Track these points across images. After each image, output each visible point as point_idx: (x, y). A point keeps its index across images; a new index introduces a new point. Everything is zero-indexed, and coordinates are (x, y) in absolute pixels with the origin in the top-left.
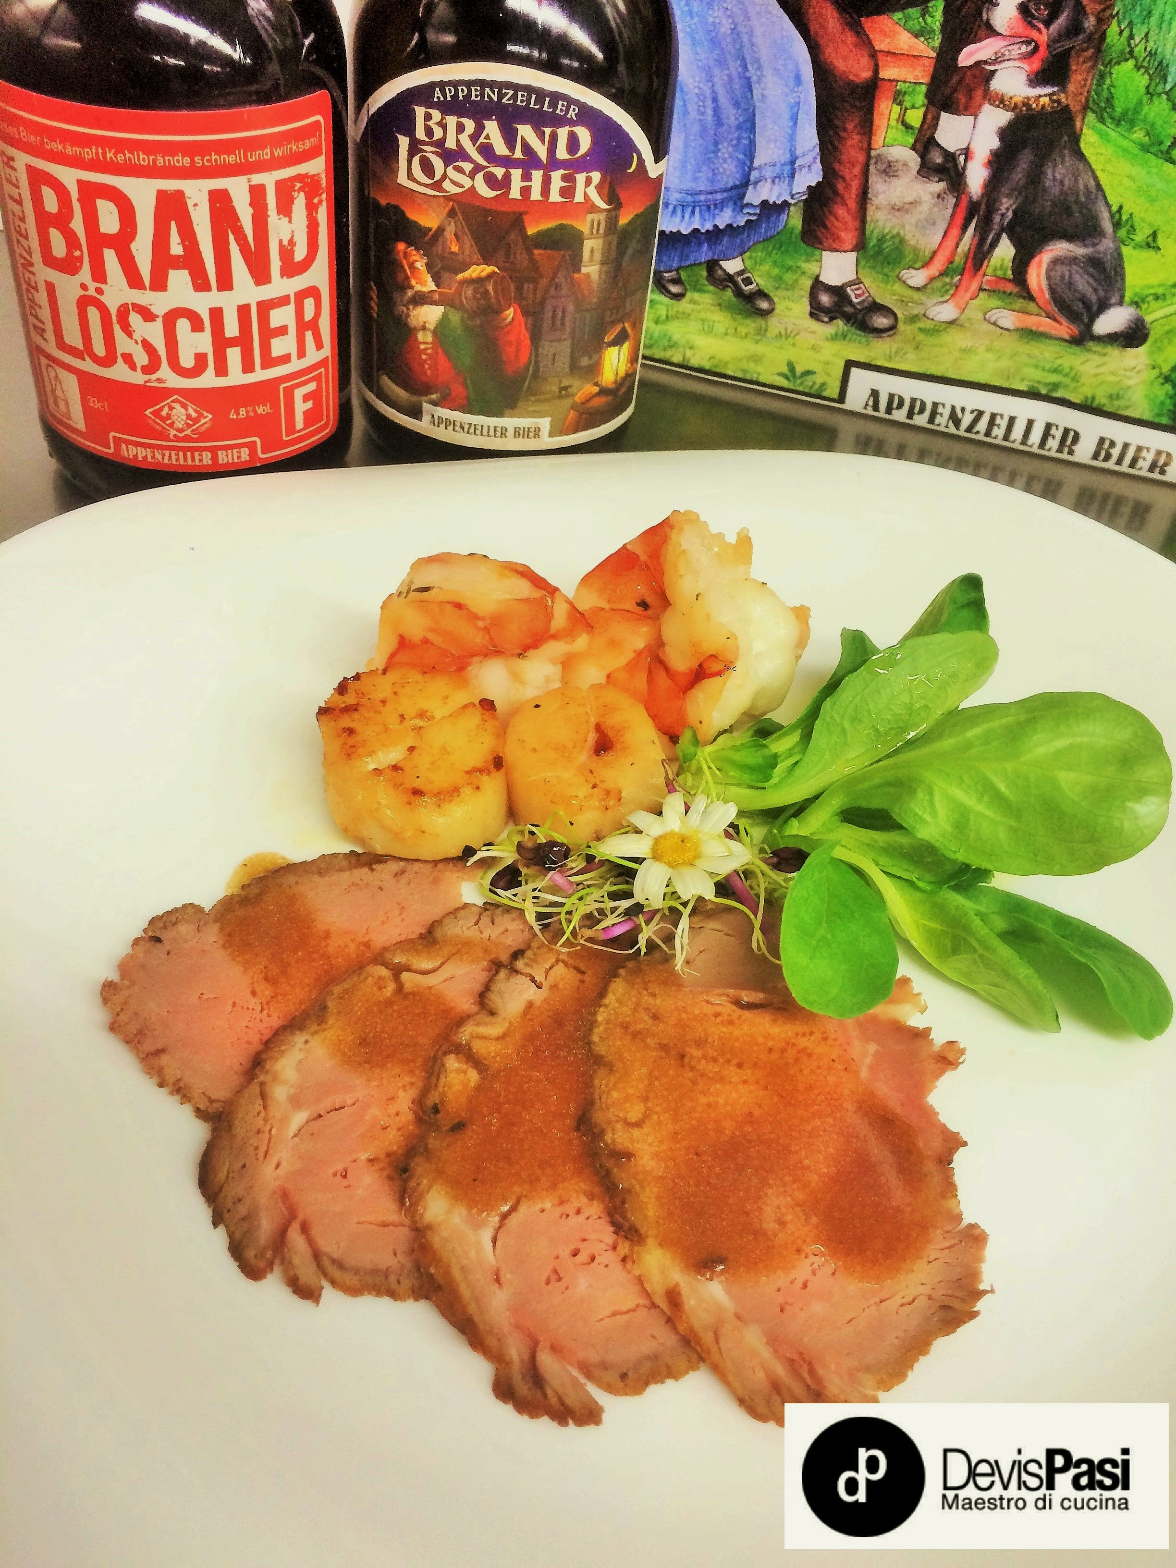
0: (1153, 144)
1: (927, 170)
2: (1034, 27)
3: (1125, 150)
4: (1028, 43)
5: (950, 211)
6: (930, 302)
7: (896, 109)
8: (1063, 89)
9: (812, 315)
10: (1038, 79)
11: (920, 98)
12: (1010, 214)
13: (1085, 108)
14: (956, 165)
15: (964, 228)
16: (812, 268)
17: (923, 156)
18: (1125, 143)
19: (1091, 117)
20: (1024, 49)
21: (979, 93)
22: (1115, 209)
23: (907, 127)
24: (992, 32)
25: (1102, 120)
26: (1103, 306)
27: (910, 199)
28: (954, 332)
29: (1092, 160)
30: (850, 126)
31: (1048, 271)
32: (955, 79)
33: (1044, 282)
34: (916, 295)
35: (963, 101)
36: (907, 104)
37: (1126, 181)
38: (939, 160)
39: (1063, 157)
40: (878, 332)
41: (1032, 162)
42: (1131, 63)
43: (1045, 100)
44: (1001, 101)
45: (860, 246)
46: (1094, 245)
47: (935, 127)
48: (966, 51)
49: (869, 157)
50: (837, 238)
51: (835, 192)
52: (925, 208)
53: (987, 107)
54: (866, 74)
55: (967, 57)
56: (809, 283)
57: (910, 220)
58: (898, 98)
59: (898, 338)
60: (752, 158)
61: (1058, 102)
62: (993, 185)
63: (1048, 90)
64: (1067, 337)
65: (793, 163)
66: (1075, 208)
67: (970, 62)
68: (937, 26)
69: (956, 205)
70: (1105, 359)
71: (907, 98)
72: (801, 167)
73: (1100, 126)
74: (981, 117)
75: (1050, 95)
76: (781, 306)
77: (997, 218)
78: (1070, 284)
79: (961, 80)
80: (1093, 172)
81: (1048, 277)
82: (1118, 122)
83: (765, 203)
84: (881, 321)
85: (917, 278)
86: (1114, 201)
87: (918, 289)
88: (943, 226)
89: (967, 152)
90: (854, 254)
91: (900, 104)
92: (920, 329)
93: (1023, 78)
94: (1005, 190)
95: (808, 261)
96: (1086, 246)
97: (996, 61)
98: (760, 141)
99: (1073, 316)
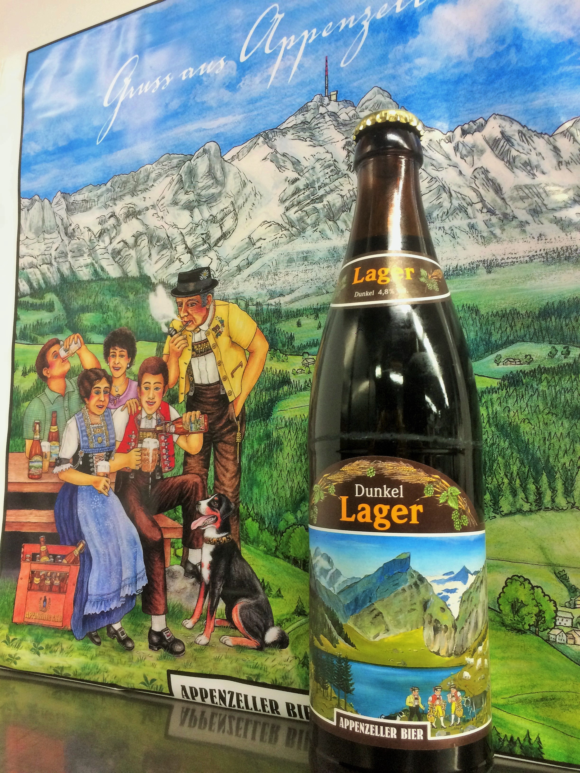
0: (268, 550)
1: (188, 574)
2: (215, 511)
3: (259, 554)
4: (214, 517)
5: (198, 590)
6: (196, 635)
7: (172, 550)
8: (230, 533)
9: (150, 647)
10: (220, 531)
11: (180, 545)
12: (222, 589)
13: (239, 539)
14: (198, 570)
15: (205, 597)
16: (148, 624)
17: (185, 568)
18: (258, 552)
19: (242, 543)
20: (213, 519)
21: (201, 539)
22: (261, 581)
23: (178, 557)
24: (201, 515)
25: (246, 543)
26: (267, 628)
27: (183, 587)
28: (208, 649)
29: (247, 560)
30: (156, 559)
31: (240, 614)
32: (191, 535)
33: (240, 619)
34: (190, 632)
35: (196, 543)
36: (176, 547)
37: (263, 568)
38: (191, 569)
39: (236, 561)
40: (178, 654)
41: (225, 565)
42: (250, 519)
43: (224, 538)
44: (209, 541)
45: (166, 612)
46: (257, 598)
47: (188, 555)
48: (193, 523)
49: (165, 571)
50: (157, 609)
51: (154, 588)
52: (188, 590)
53: (205, 544)
54: (159, 537)
55: (195, 525)
56: (148, 631)
57: (184, 596)
58: (172, 545)
59: (186, 656)
60: (121, 575)
61: (229, 538)
62: (212, 576)
63: (225, 534)
64: (256, 647)
65: (136, 577)
66: (245, 582)
67: (195, 528)
68: (181, 515)
69: (200, 587)
70: (275, 656)
71: (176, 545)
72: (139, 578)
73: (246, 546)
74: (204, 548)
75: (226, 536)
76: (137, 644)
77: (217, 591)
78: (251, 619)
79: (194, 534)
80: (249, 565)
81: (241, 616)
82: (252, 543)
83: (127, 595)
84: (178, 648)
85: (189, 623)
86: (260, 577)
87: (190, 629)
88: (196, 598)
89: (201, 564)
90: (164, 616)
91: (173, 547)
92: (195, 650)
93: (215, 531)
94: (218, 579)
95: (146, 621)
96: (254, 599)
97: (204, 526)
98: (123, 568)
99: (255, 635)
